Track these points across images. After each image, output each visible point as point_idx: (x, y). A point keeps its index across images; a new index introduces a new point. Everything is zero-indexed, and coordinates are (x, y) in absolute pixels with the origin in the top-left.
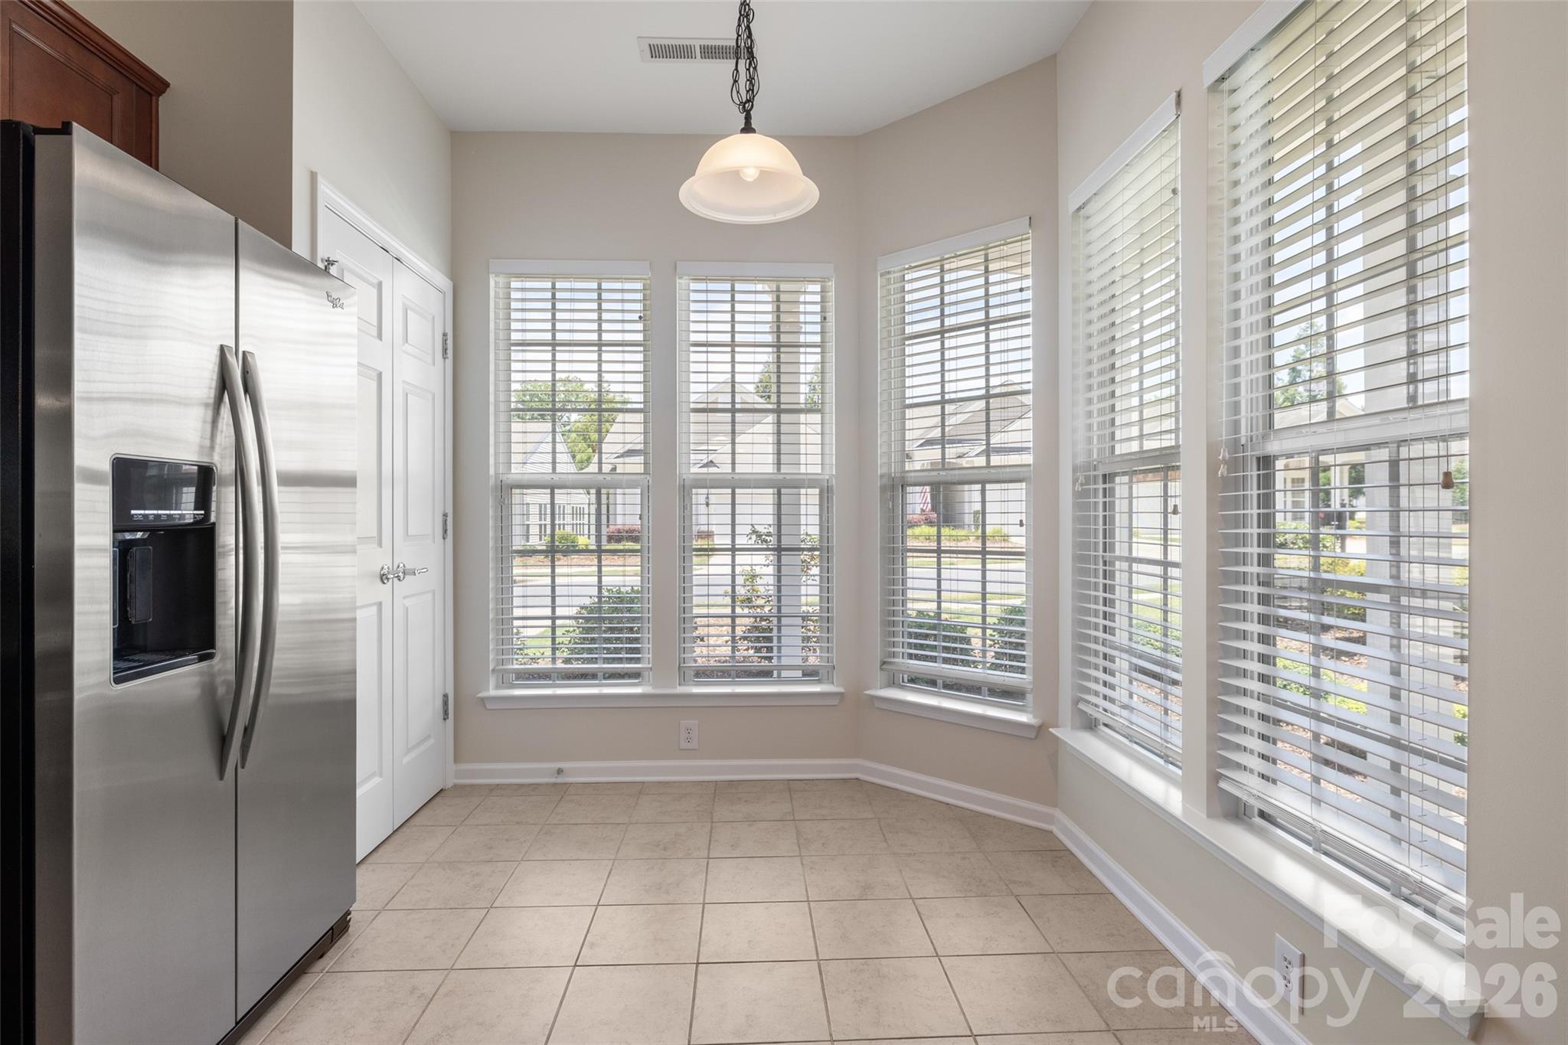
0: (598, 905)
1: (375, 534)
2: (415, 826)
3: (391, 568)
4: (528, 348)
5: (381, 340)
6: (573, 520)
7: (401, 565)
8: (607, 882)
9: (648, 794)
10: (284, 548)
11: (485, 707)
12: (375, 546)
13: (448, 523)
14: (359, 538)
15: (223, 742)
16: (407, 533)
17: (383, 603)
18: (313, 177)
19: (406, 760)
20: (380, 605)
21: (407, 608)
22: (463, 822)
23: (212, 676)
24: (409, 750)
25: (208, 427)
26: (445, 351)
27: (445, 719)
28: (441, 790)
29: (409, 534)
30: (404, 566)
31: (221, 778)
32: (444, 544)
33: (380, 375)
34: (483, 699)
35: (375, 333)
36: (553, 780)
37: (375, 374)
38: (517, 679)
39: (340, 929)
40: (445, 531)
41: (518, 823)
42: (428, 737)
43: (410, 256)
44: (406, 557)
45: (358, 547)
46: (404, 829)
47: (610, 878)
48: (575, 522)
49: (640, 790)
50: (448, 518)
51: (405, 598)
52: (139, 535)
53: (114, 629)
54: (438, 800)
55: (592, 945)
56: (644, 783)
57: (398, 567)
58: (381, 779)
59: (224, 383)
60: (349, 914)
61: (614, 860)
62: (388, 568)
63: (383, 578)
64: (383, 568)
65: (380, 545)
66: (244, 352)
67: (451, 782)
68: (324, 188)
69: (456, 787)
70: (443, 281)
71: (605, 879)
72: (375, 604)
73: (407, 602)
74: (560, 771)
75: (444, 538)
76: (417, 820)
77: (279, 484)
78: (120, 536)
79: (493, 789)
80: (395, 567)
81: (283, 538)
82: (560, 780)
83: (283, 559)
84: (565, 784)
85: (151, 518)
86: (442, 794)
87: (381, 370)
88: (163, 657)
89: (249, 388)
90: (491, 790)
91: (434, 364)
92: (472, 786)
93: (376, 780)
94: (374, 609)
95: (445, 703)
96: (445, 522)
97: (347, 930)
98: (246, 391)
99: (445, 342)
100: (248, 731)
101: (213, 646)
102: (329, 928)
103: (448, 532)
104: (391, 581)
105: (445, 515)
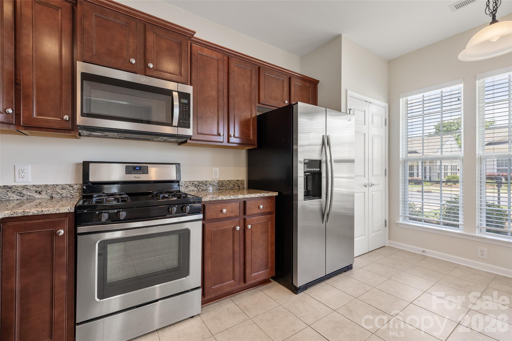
0: (425, 292)
1: (363, 174)
2: (374, 252)
3: (368, 183)
4: (413, 118)
5: (365, 125)
6: (452, 171)
7: (371, 183)
8: (431, 287)
9: (459, 269)
10: (335, 177)
11: (398, 226)
12: (363, 177)
13: (387, 172)
14: (355, 175)
15: (323, 216)
16: (373, 174)
17: (366, 192)
18: (346, 90)
19: (372, 234)
20: (365, 192)
21: (373, 194)
22: (388, 256)
23: (321, 202)
24: (374, 232)
25: (320, 152)
26: (386, 124)
27: (385, 227)
28: (384, 246)
29: (374, 175)
30: (372, 183)
31: (323, 223)
32: (385, 178)
33: (365, 134)
34: (397, 223)
35: (363, 123)
36: (421, 254)
37: (363, 134)
38: (410, 219)
39: (349, 268)
40: (386, 174)
41: (405, 261)
42: (380, 230)
43: (374, 101)
44: (373, 181)
45: (355, 178)
46: (371, 252)
47: (433, 287)
48: (453, 172)
49: (457, 266)
50: (387, 170)
51: (372, 191)
52: (309, 174)
53: (304, 191)
54: (383, 248)
55: (419, 301)
56: (459, 265)
57: (370, 183)
58: (365, 237)
59: (323, 143)
60: (352, 265)
61: (436, 282)
62: (367, 183)
63: (365, 186)
64: (365, 183)
65: (365, 177)
66: (327, 136)
67: (387, 245)
68: (349, 92)
69: (389, 246)
70: (386, 105)
71: (431, 286)
72: (363, 192)
73: (373, 193)
74: (424, 251)
75: (385, 176)
76: (375, 251)
77: (334, 162)
78: (305, 174)
79: (400, 250)
80: (369, 183)
81: (335, 175)
82: (424, 254)
83: (335, 179)
84: (426, 256)
85: (310, 170)
86: (384, 247)
87: (365, 132)
88: (312, 197)
89: (328, 143)
90: (399, 251)
91: (382, 128)
92: (394, 248)
93: (363, 237)
94: (363, 194)
95: (386, 222)
96: (386, 172)
97: (352, 269)
98: (328, 144)
99: (386, 121)
100: (328, 215)
101: (321, 196)
102: (347, 266)
103: (387, 174)
104: (368, 186)
105: (386, 170)
